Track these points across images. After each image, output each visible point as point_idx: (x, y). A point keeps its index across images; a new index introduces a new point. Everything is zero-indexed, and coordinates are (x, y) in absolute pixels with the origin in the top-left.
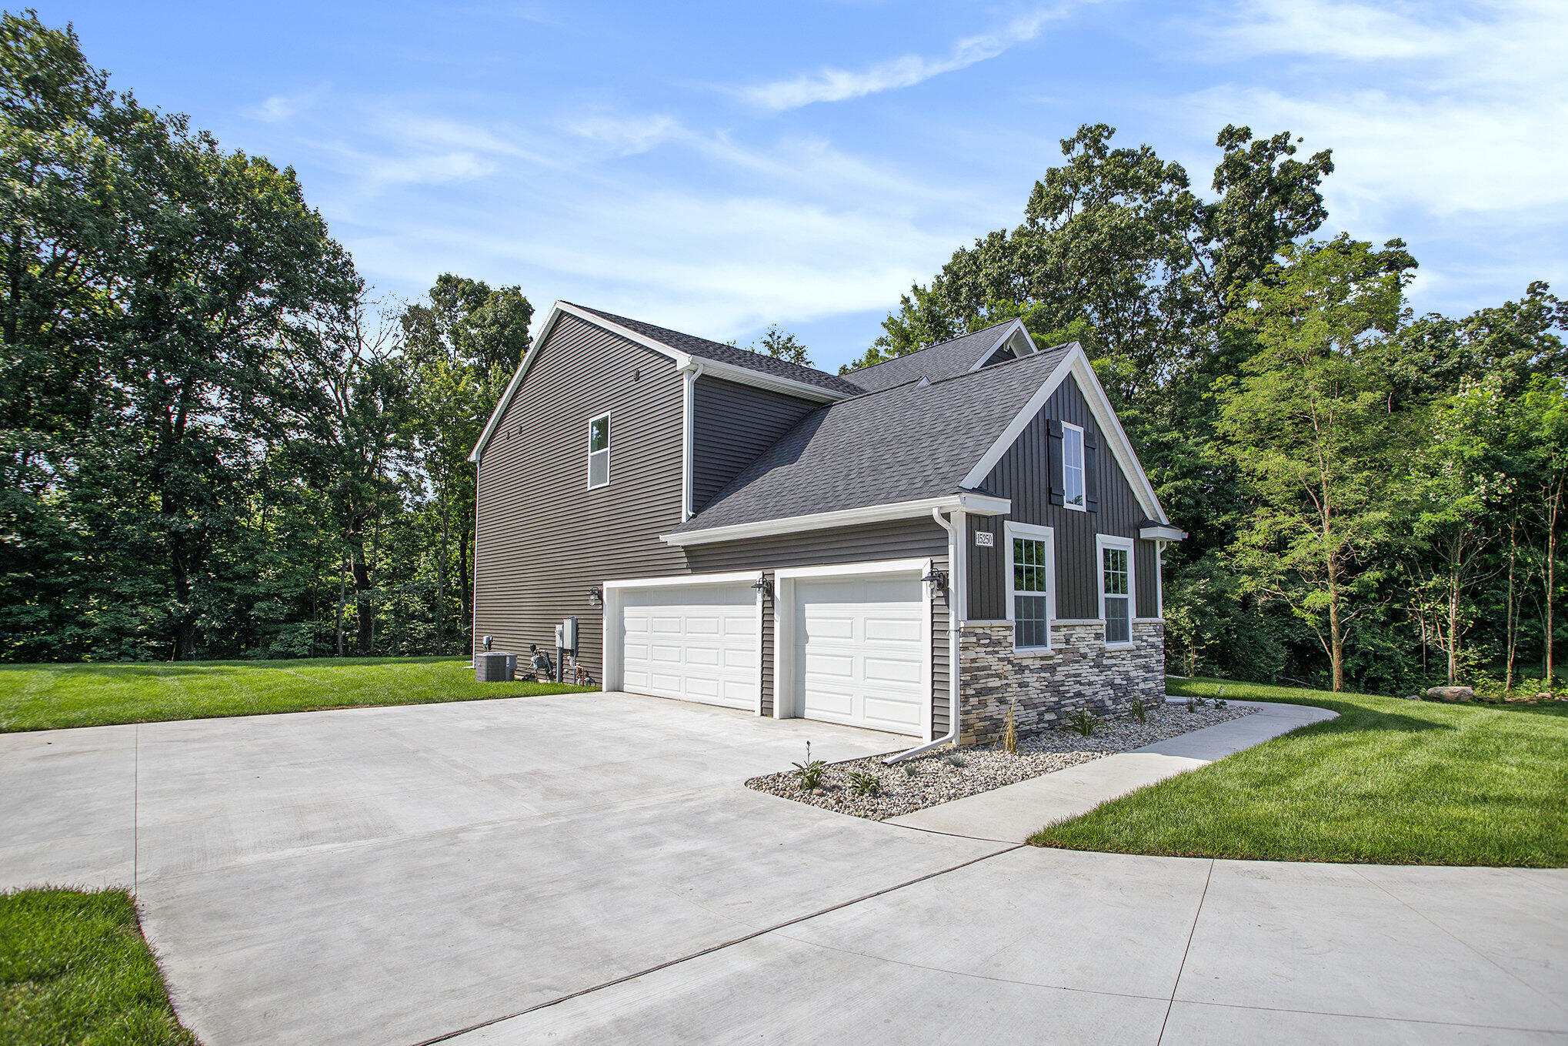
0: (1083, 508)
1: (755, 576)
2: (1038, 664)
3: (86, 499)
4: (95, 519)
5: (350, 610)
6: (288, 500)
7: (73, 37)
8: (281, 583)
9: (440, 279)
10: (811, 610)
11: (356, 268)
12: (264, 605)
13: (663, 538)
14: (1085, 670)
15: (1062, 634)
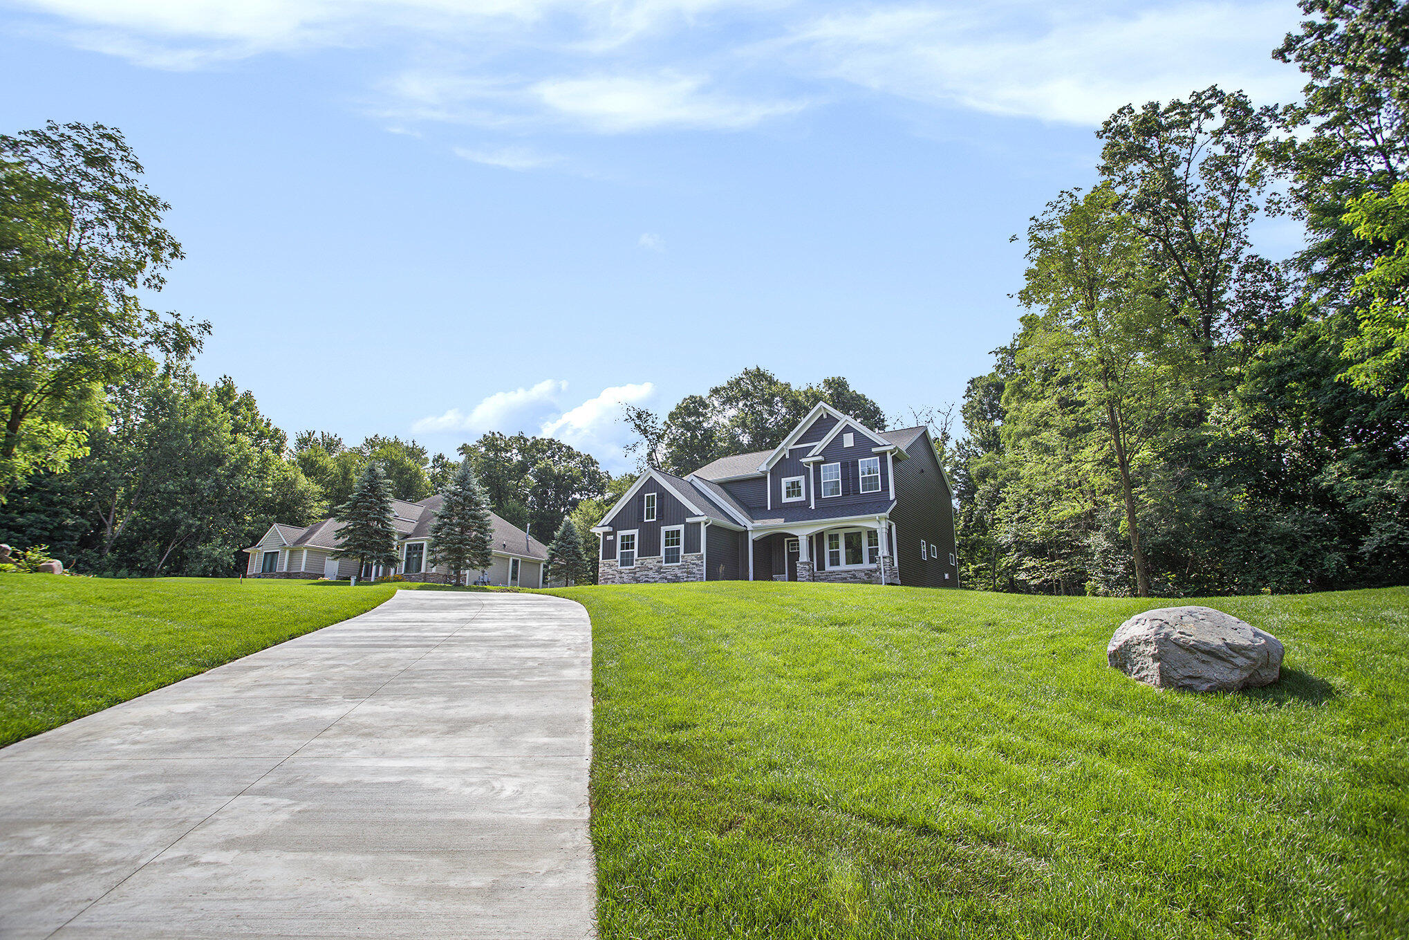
0: (655, 519)
2: (628, 571)
14: (650, 573)
15: (639, 562)
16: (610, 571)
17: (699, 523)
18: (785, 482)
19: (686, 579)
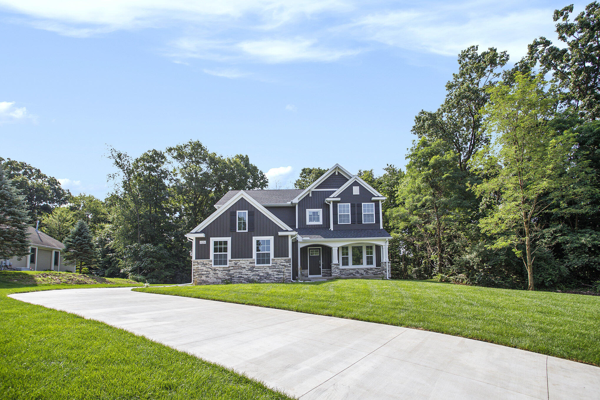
0: (247, 231)
2: (222, 269)
14: (244, 271)
15: (233, 262)
16: (205, 269)
17: (287, 236)
18: (309, 212)
19: (277, 276)
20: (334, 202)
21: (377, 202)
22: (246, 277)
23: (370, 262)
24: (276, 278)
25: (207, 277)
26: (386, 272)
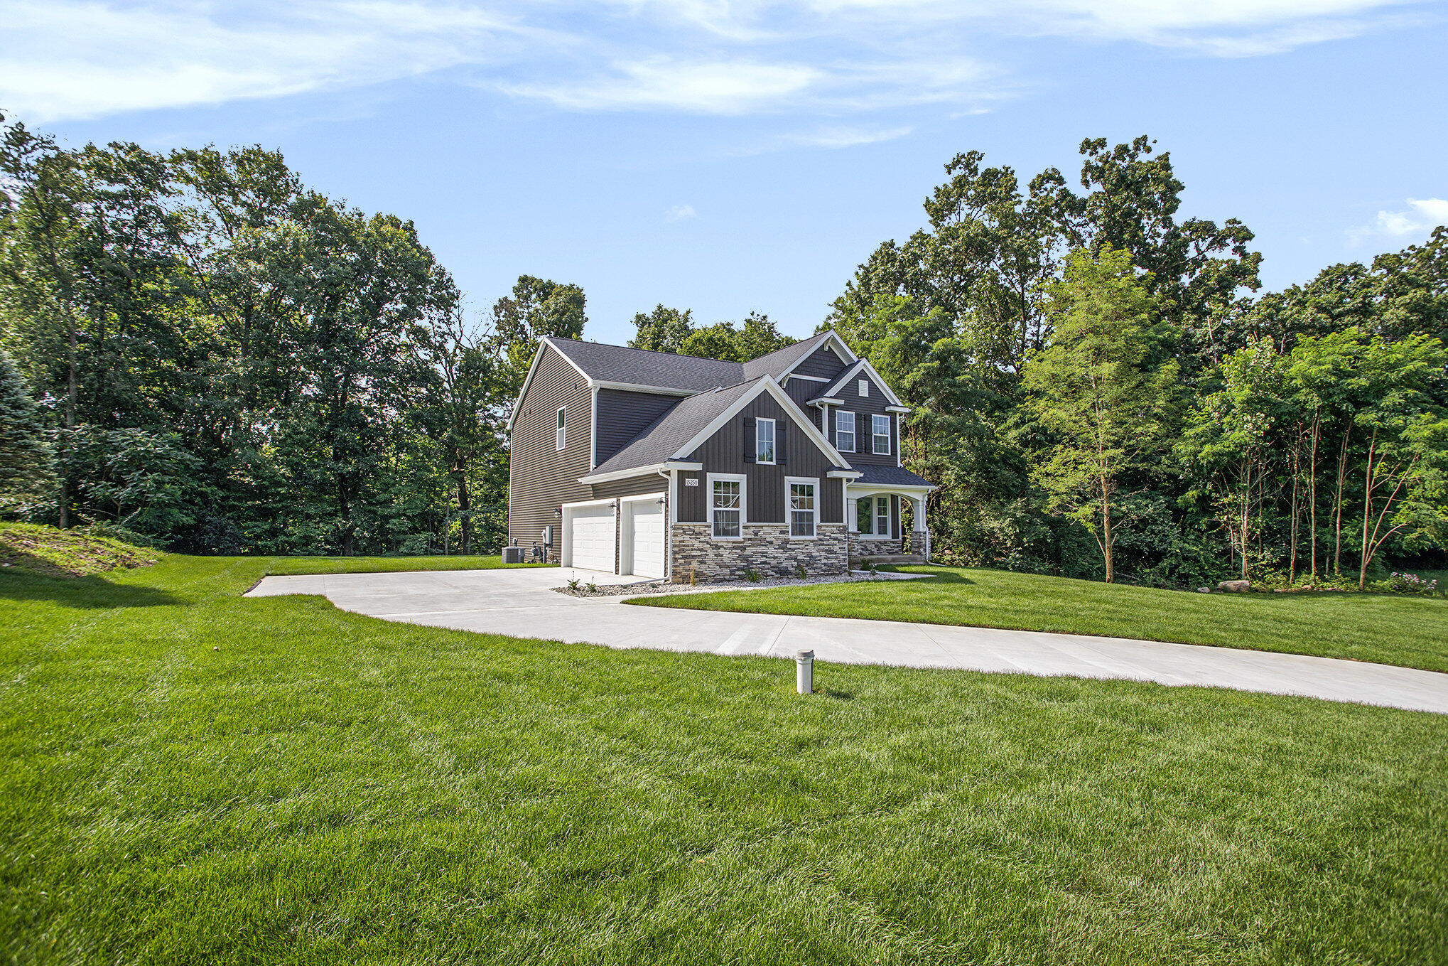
0: (774, 463)
1: (613, 500)
2: (730, 545)
3: (288, 454)
4: (293, 467)
5: (456, 525)
6: (412, 449)
7: (280, 158)
8: (406, 506)
9: (520, 280)
10: (637, 518)
11: (455, 283)
12: (395, 521)
13: (580, 480)
14: (771, 550)
15: (751, 531)
16: (697, 544)
19: (825, 561)
20: (830, 406)
21: (893, 414)
22: (774, 562)
23: (883, 531)
24: (825, 564)
25: (702, 562)
26: (925, 550)
